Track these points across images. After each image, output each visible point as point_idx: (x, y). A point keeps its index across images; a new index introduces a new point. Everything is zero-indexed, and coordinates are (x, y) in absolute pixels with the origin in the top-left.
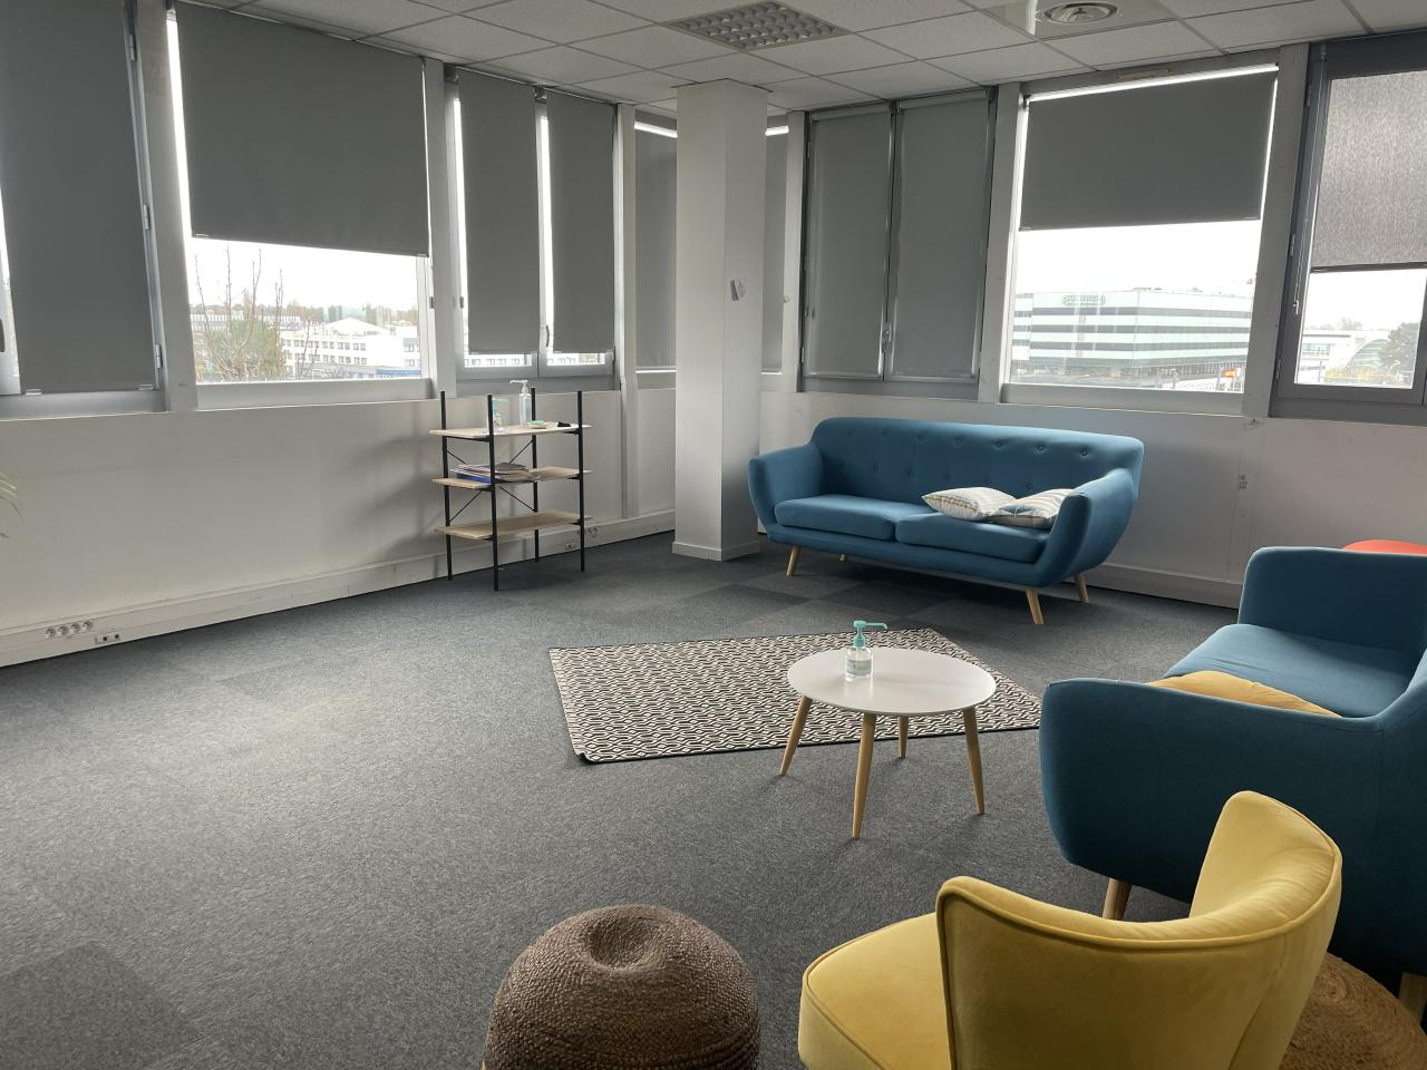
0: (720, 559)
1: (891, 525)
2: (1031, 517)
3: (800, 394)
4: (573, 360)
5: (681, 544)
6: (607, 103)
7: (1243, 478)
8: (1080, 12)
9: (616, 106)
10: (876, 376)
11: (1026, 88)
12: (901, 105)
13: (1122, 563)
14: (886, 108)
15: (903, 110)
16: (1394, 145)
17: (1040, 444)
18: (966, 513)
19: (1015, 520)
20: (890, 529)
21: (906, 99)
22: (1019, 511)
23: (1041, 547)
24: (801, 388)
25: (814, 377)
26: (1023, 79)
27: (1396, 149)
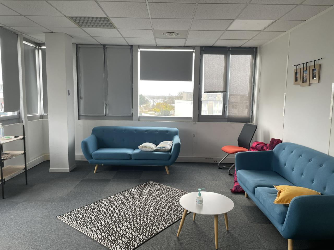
0: (68, 171)
1: (130, 155)
2: (166, 149)
3: (79, 120)
4: (10, 114)
5: (52, 169)
6: (15, 33)
7: (194, 135)
8: (171, 34)
9: (17, 35)
10: (103, 115)
11: (140, 47)
12: (106, 46)
13: (182, 156)
14: (102, 46)
15: (107, 48)
16: (217, 68)
17: (156, 131)
18: (150, 150)
19: (162, 150)
20: (129, 157)
21: (107, 45)
22: (162, 148)
23: (171, 156)
24: (79, 119)
25: (83, 116)
26: (139, 45)
27: (217, 69)
